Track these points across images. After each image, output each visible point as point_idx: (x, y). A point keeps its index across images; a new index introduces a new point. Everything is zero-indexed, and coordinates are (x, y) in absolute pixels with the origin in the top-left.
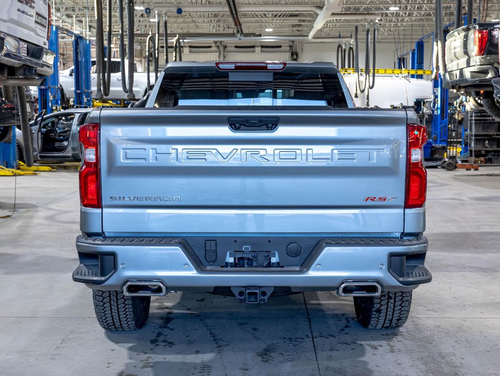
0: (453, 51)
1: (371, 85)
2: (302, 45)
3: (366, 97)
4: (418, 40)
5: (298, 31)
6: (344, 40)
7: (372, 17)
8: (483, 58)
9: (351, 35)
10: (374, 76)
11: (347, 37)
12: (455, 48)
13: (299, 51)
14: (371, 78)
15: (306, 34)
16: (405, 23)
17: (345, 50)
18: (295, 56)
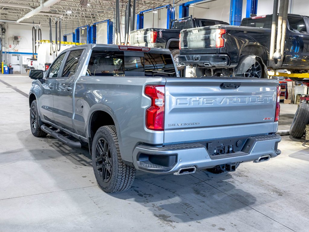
0: (136, 39)
1: (58, 49)
2: (7, 25)
3: (56, 55)
4: (77, 29)
5: (5, 17)
6: (36, 25)
7: (58, 15)
8: (155, 44)
9: (40, 23)
10: (60, 45)
11: (37, 23)
12: (137, 38)
13: (6, 28)
14: (59, 46)
15: (16, 20)
16: (68, 19)
17: (36, 30)
18: (4, 30)
